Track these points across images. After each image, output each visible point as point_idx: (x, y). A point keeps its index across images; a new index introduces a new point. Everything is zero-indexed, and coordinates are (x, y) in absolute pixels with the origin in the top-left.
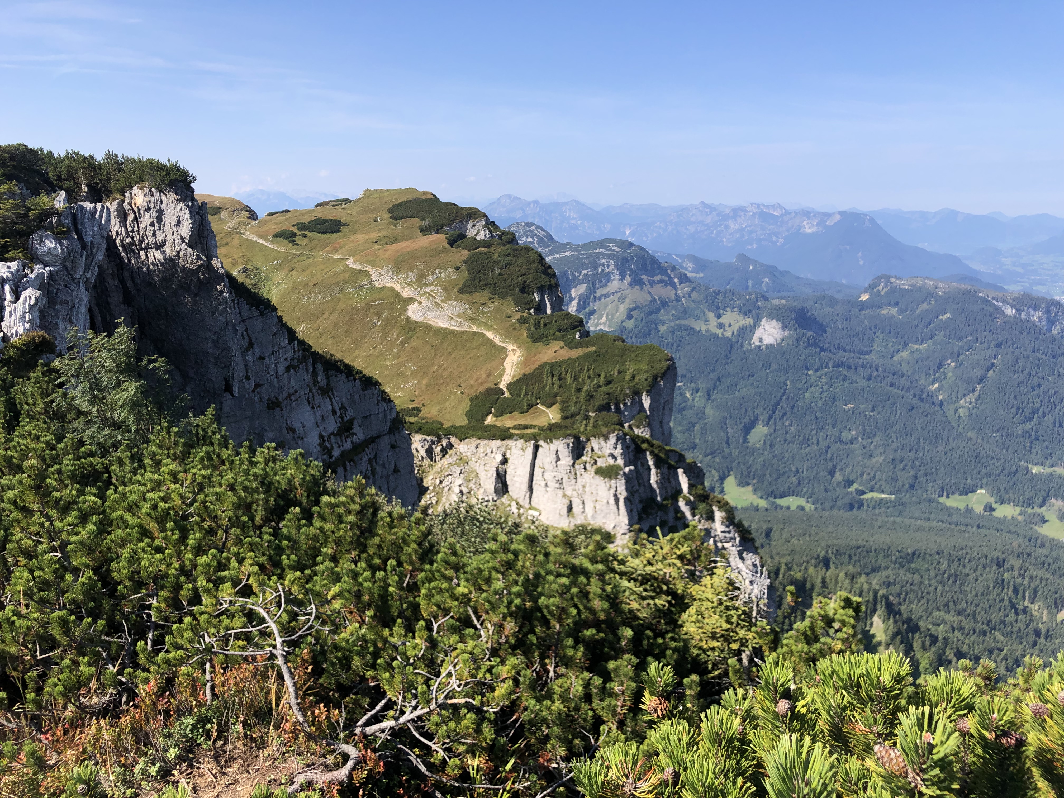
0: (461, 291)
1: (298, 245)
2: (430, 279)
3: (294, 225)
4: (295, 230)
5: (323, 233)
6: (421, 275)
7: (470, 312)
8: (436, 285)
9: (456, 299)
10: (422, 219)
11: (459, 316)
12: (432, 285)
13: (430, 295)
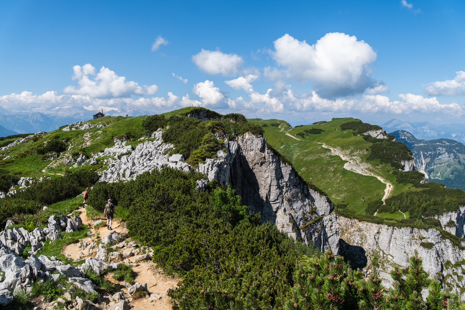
0: (367, 159)
1: (305, 138)
2: (355, 153)
3: (304, 131)
4: (304, 133)
5: (315, 134)
6: (352, 152)
7: (371, 168)
8: (358, 156)
9: (366, 162)
10: (354, 130)
11: (366, 169)
12: (356, 156)
13: (354, 160)
